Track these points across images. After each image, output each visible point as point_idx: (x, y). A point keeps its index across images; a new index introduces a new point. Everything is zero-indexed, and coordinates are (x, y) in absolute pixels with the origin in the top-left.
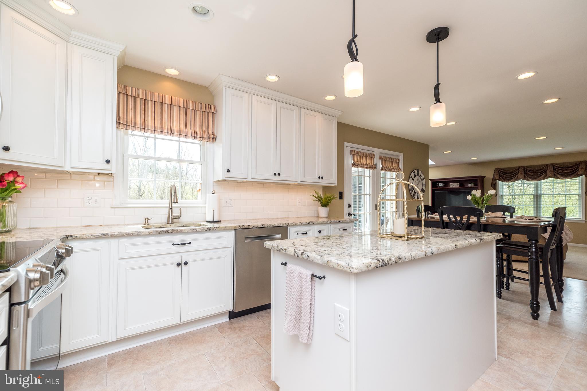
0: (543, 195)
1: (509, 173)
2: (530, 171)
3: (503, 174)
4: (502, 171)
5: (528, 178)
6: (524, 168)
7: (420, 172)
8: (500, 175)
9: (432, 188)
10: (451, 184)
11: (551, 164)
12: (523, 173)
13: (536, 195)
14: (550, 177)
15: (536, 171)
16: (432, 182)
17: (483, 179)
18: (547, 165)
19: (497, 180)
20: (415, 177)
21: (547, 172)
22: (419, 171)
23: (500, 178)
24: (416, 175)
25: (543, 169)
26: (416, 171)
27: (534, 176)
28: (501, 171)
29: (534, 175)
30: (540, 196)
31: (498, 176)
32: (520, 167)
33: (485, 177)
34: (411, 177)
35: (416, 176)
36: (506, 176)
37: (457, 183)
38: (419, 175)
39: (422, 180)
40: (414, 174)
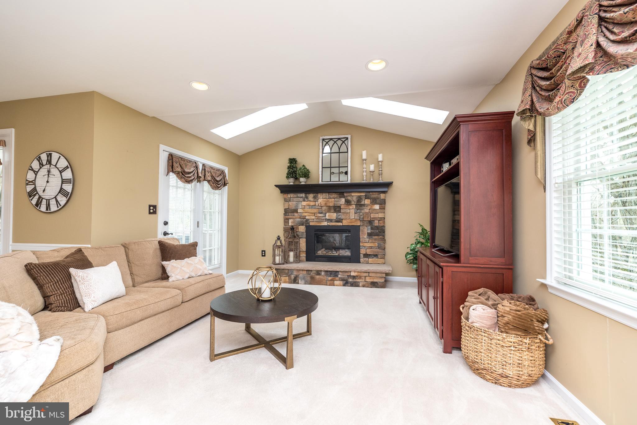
3: (539, 78)
7: (55, 156)
20: (40, 168)
22: (54, 154)
24: (44, 163)
26: (44, 157)
34: (32, 170)
35: (43, 165)
38: (54, 162)
39: (61, 172)
40: (39, 161)
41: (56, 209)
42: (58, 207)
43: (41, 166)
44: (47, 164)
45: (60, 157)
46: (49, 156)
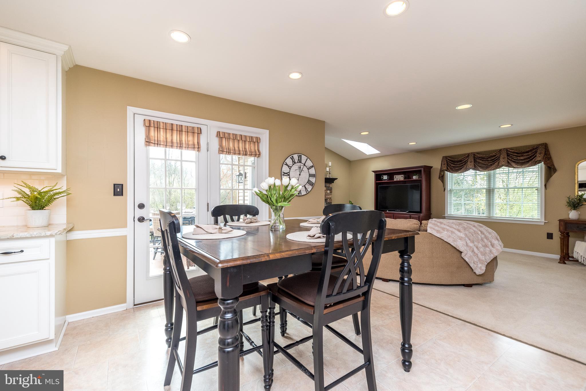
0: (497, 188)
1: (458, 162)
2: (481, 158)
3: (450, 163)
4: (450, 159)
5: (478, 167)
6: (474, 155)
7: (304, 158)
8: (447, 165)
9: (376, 181)
10: (396, 177)
11: (505, 149)
12: (473, 161)
13: (489, 190)
14: (503, 165)
15: (488, 158)
16: (376, 174)
17: (431, 169)
18: (500, 150)
19: (445, 170)
20: (293, 164)
21: (500, 159)
22: (303, 156)
23: (448, 168)
24: (296, 161)
25: (495, 155)
26: (296, 157)
27: (485, 165)
28: (448, 159)
29: (485, 163)
30: (493, 190)
31: (446, 165)
32: (470, 153)
33: (432, 167)
34: (287, 165)
35: (295, 163)
36: (454, 165)
37: (401, 175)
38: (303, 161)
39: (308, 169)
40: (292, 159)
41: (305, 193)
42: (307, 192)
43: (294, 163)
44: (298, 162)
45: (307, 159)
46: (300, 157)
